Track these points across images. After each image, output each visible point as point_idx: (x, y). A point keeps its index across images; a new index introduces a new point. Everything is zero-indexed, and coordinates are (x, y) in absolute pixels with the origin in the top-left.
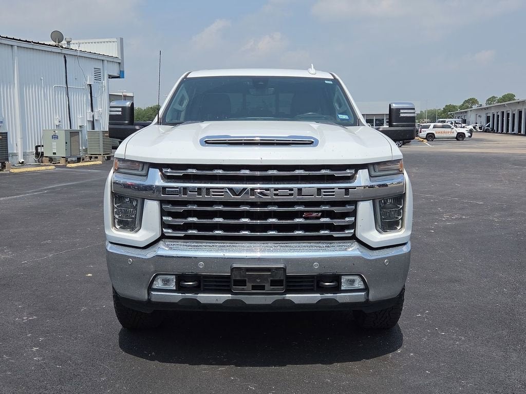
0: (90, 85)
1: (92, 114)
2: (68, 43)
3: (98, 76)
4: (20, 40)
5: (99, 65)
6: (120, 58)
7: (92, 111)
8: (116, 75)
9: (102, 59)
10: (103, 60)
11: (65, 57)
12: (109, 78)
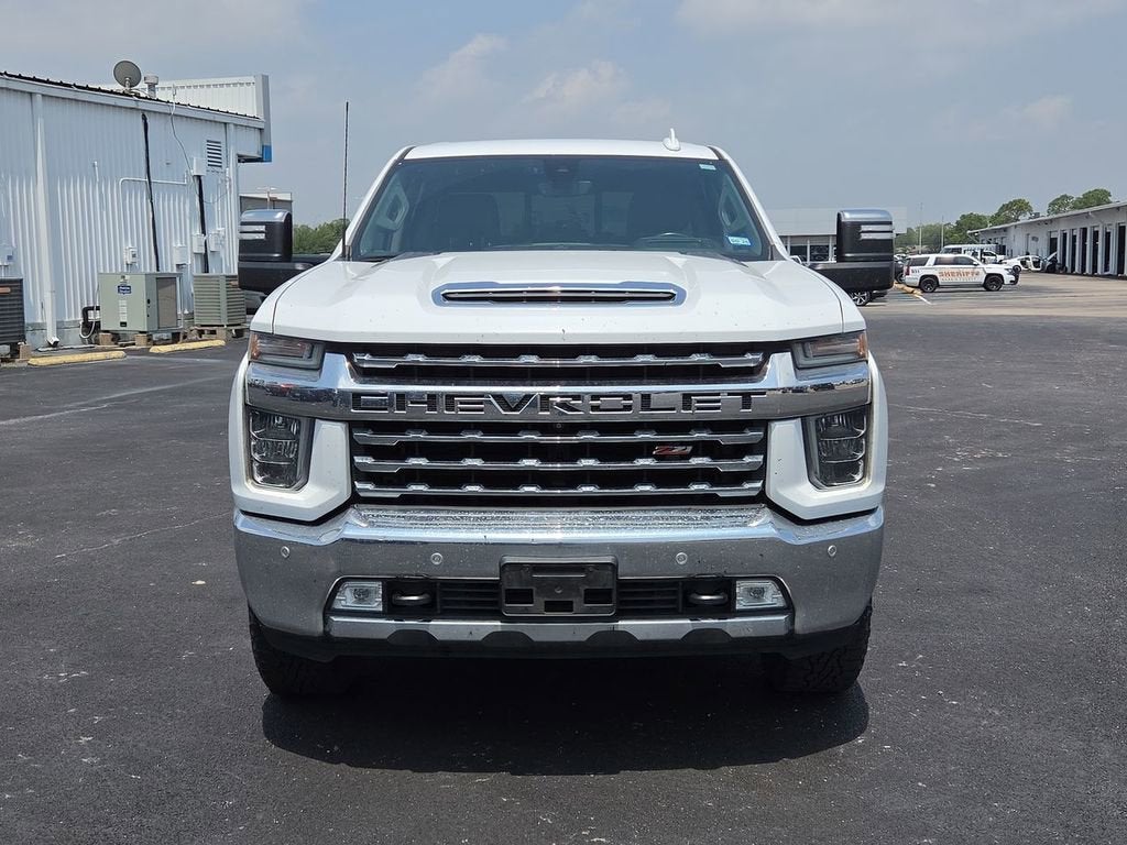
0: (199, 177)
1: (203, 238)
2: (152, 86)
3: (215, 157)
4: (48, 82)
5: (217, 134)
6: (263, 119)
7: (204, 232)
8: (254, 154)
9: (224, 121)
10: (225, 124)
11: (144, 118)
12: (239, 161)
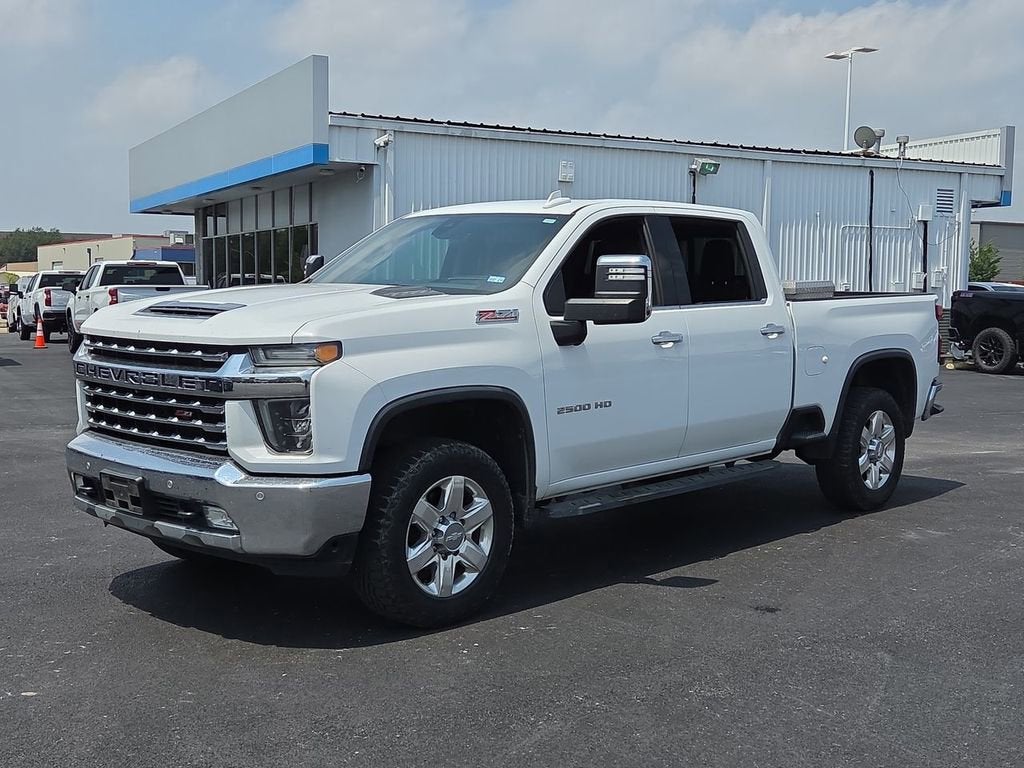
0: (925, 223)
1: (923, 276)
3: (945, 204)
4: (779, 150)
5: (950, 183)
6: (1003, 167)
7: (925, 271)
8: (990, 199)
9: (959, 171)
10: (960, 173)
11: (872, 173)
12: (973, 207)
